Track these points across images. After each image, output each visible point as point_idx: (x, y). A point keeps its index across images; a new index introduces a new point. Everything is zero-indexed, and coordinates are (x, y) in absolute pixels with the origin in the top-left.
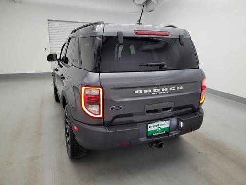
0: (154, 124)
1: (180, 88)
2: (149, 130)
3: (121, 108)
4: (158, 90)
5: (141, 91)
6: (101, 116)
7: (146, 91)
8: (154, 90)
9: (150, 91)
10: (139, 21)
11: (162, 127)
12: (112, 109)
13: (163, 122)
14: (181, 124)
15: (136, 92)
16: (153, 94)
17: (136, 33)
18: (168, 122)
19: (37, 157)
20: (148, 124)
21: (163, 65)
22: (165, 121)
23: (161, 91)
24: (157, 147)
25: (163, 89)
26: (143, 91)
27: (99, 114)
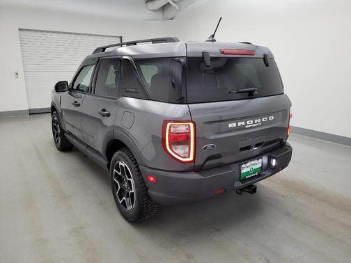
0: (247, 165)
1: (272, 118)
2: (243, 171)
3: (214, 147)
4: (252, 122)
5: (234, 125)
6: (191, 158)
7: (239, 124)
8: (248, 123)
9: (243, 123)
10: (213, 36)
11: (255, 167)
12: (205, 149)
13: (256, 162)
14: (274, 162)
15: (230, 125)
16: (246, 127)
17: (223, 53)
18: (260, 160)
19: (81, 228)
20: (241, 165)
21: (253, 91)
22: (258, 160)
23: (254, 123)
24: (250, 192)
25: (256, 121)
26: (237, 125)
27: (189, 157)
